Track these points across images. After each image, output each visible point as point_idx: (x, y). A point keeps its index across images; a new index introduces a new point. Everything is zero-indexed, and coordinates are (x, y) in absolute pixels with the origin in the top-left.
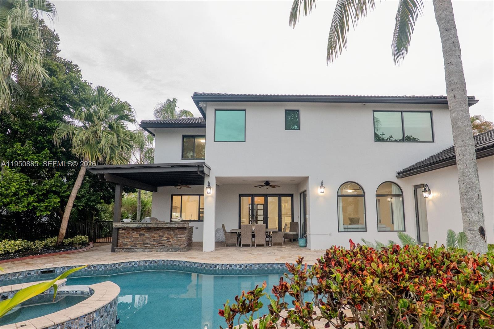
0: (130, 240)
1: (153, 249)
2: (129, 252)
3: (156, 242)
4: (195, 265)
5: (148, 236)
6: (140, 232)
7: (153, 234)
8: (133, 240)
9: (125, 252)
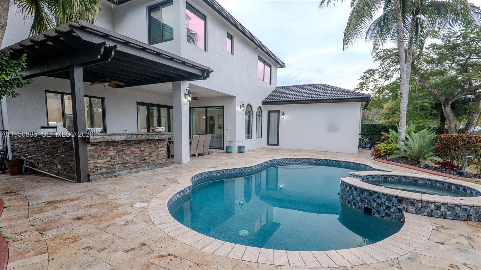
0: (105, 160)
1: (140, 169)
2: (111, 177)
3: (138, 159)
4: (234, 171)
5: (129, 152)
6: (117, 148)
7: (133, 149)
8: (109, 159)
9: (105, 178)
